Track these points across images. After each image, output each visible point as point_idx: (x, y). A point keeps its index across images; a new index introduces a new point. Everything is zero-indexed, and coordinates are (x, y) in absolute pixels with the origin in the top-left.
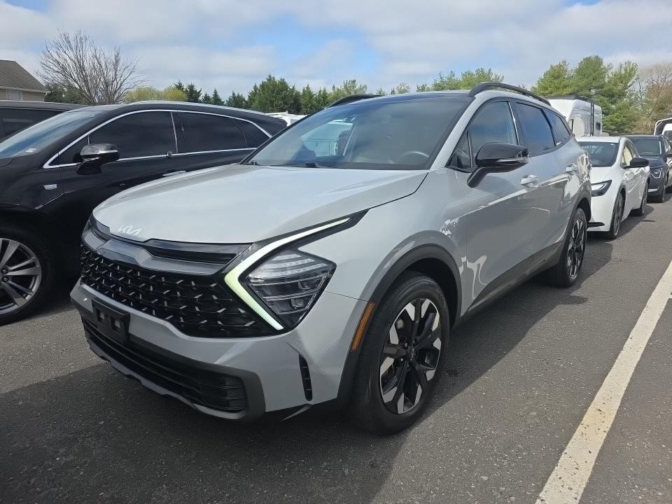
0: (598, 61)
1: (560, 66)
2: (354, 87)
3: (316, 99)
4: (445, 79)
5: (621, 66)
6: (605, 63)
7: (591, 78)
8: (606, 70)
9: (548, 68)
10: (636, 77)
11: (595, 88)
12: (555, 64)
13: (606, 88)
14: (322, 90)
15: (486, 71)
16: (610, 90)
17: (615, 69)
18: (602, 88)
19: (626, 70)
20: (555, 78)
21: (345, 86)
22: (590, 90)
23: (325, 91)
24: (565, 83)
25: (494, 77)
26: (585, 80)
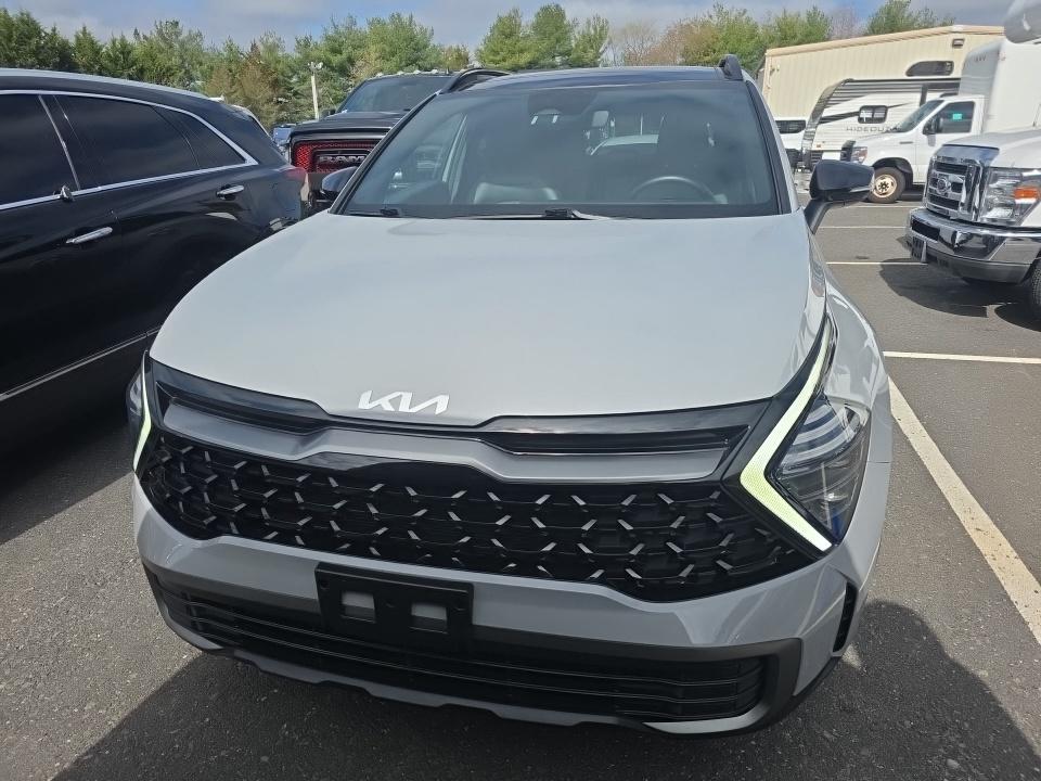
0: (560, 14)
1: (510, 18)
2: (177, 34)
3: (109, 56)
4: (342, 29)
5: (588, 22)
6: (569, 17)
7: (553, 39)
8: (571, 27)
9: (494, 21)
10: (608, 40)
11: (561, 54)
12: (504, 14)
13: (573, 56)
14: (118, 37)
15: (405, 17)
16: (579, 58)
17: (581, 27)
18: (569, 55)
19: (595, 29)
20: (507, 37)
21: (160, 32)
22: (554, 57)
23: (123, 39)
24: (520, 44)
25: (418, 28)
26: (547, 42)
